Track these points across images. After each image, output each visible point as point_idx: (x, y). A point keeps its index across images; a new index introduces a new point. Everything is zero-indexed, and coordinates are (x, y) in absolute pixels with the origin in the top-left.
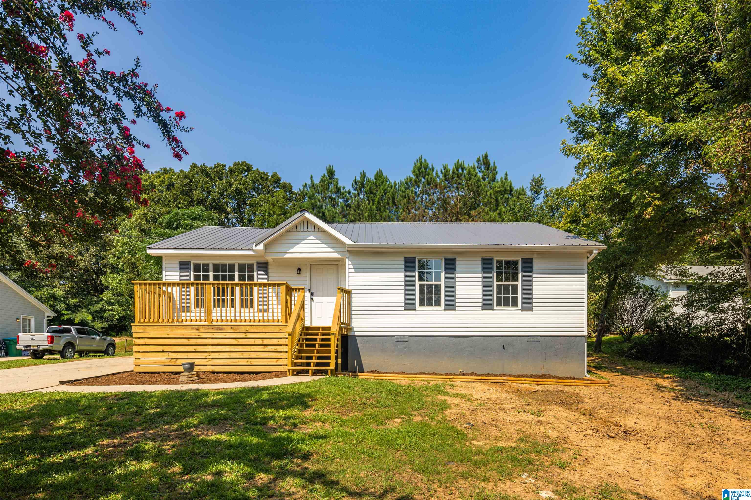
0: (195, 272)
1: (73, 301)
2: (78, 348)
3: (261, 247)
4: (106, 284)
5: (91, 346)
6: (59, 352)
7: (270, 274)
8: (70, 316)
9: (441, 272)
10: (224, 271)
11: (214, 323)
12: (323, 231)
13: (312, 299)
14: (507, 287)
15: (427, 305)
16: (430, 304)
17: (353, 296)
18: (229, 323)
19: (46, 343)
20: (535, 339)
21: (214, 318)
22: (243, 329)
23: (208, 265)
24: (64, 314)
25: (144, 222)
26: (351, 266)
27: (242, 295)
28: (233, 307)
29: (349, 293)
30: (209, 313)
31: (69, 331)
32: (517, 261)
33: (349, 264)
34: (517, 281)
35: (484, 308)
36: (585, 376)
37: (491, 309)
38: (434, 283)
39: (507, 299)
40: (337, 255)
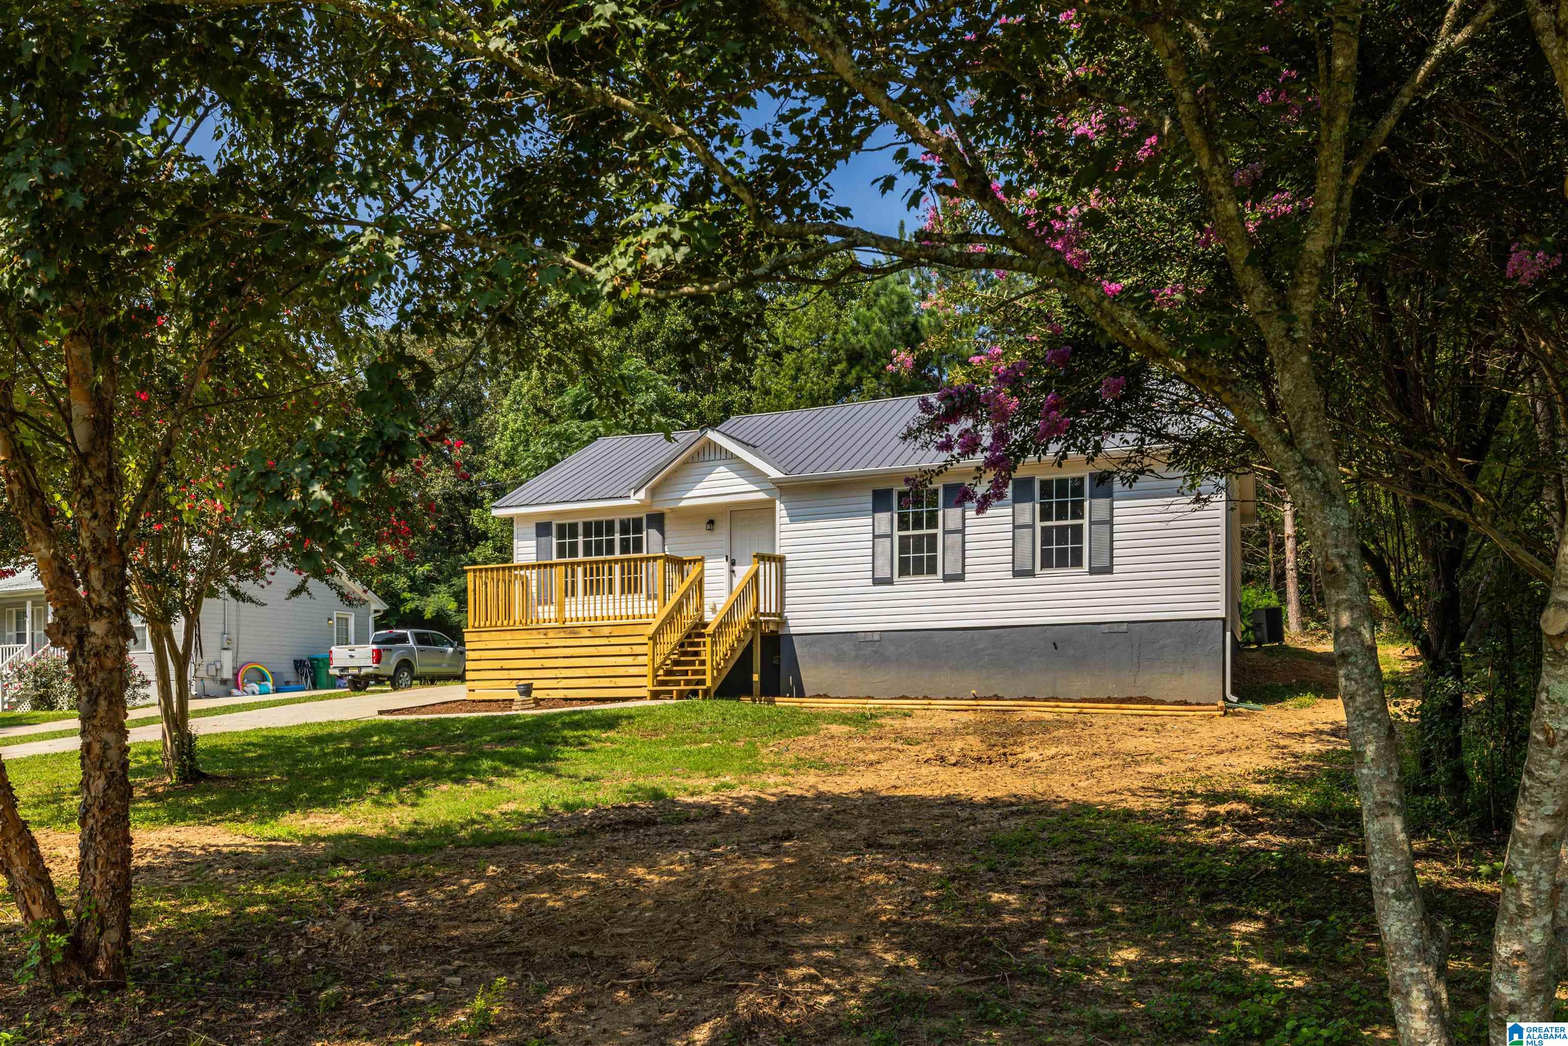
0: (559, 538)
1: (422, 570)
2: (418, 670)
3: (642, 494)
4: (482, 526)
5: (440, 665)
6: (389, 678)
7: (667, 534)
8: (417, 603)
9: (937, 510)
10: (599, 533)
11: (568, 624)
12: (733, 457)
13: (733, 572)
14: (1062, 530)
15: (915, 574)
16: (918, 571)
17: (789, 564)
18: (587, 623)
19: (369, 662)
20: (1115, 628)
21: (567, 615)
22: (606, 631)
23: (576, 525)
24: (406, 600)
25: (540, 392)
26: (784, 513)
27: (623, 573)
28: (610, 592)
29: (781, 560)
30: (561, 609)
31: (403, 639)
32: (1081, 479)
33: (781, 509)
34: (1082, 517)
35: (1017, 574)
36: (1225, 699)
37: (1031, 573)
38: (925, 531)
39: (1062, 553)
40: (762, 496)
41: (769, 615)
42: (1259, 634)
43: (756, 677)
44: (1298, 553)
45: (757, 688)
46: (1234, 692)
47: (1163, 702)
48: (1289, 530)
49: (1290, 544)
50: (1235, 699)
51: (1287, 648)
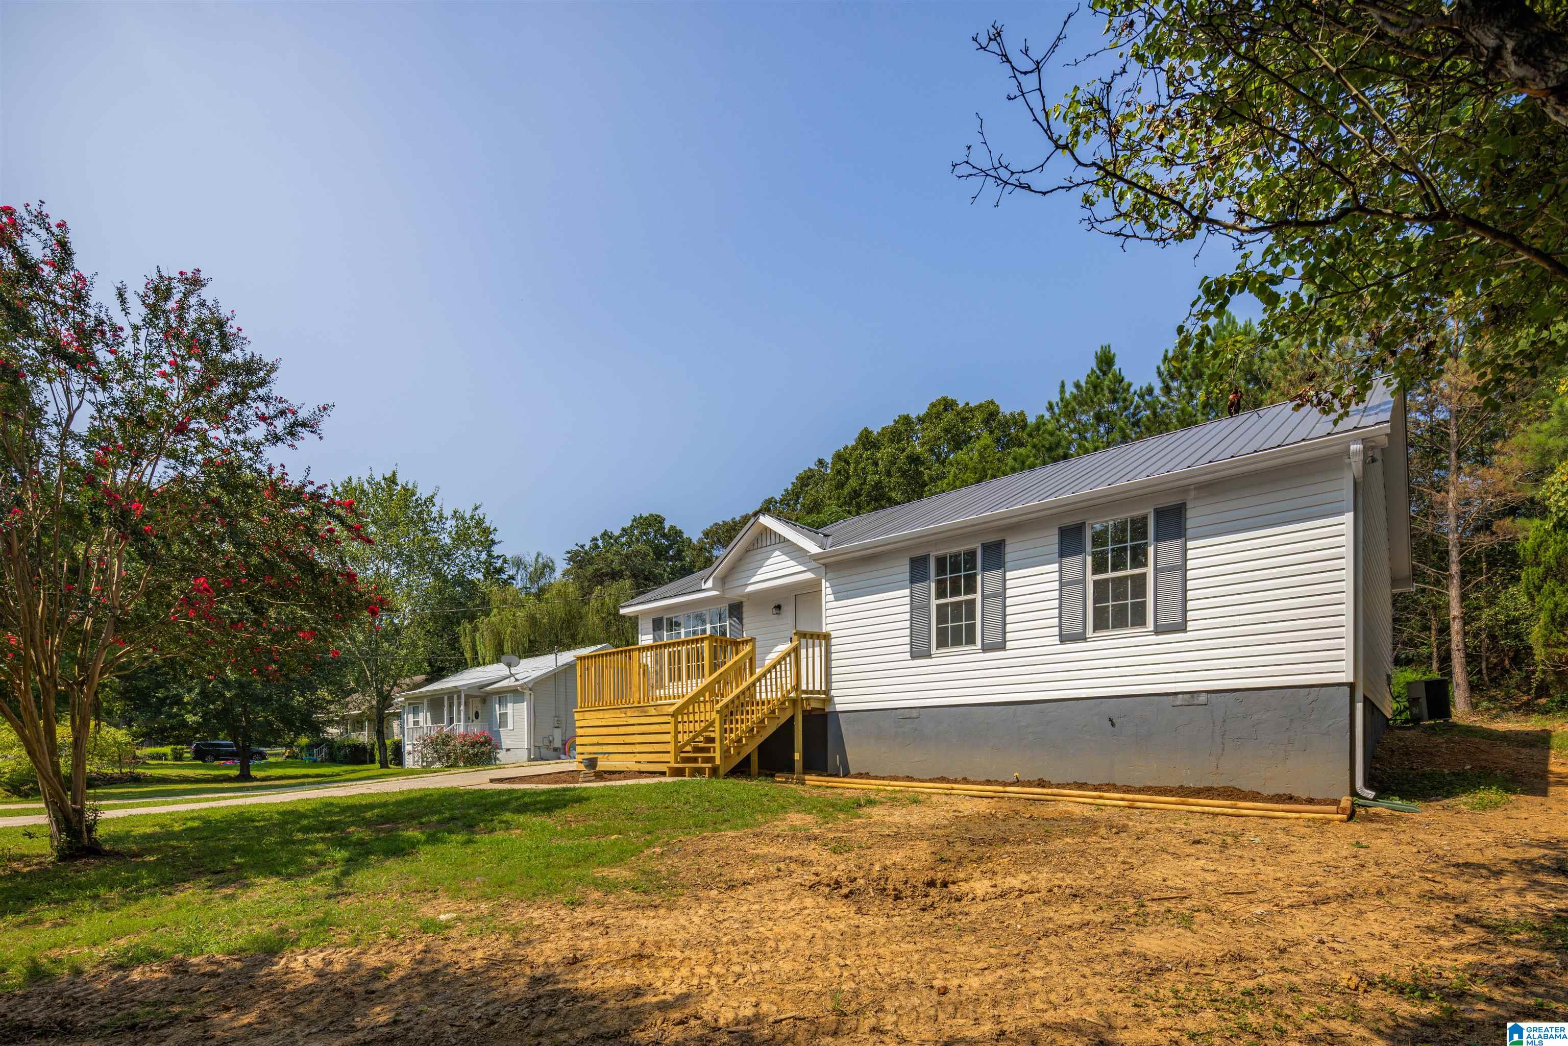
0: (668, 630)
3: (710, 583)
7: (744, 620)
9: (975, 574)
10: (695, 624)
11: (642, 703)
12: (786, 540)
14: (1120, 582)
15: (953, 645)
16: (957, 642)
17: (833, 641)
18: (656, 702)
20: (1190, 699)
23: (679, 618)
26: (829, 591)
29: (827, 637)
32: (1145, 518)
33: (826, 589)
34: (1145, 565)
35: (1064, 639)
36: (1354, 793)
37: (1082, 638)
38: (963, 598)
39: (1120, 612)
40: (809, 575)
41: (812, 692)
42: (1415, 710)
43: (797, 756)
44: (1466, 634)
45: (798, 766)
46: (1368, 784)
47: (1255, 796)
48: (1455, 610)
49: (1456, 626)
50: (1371, 794)
51: (1455, 725)
